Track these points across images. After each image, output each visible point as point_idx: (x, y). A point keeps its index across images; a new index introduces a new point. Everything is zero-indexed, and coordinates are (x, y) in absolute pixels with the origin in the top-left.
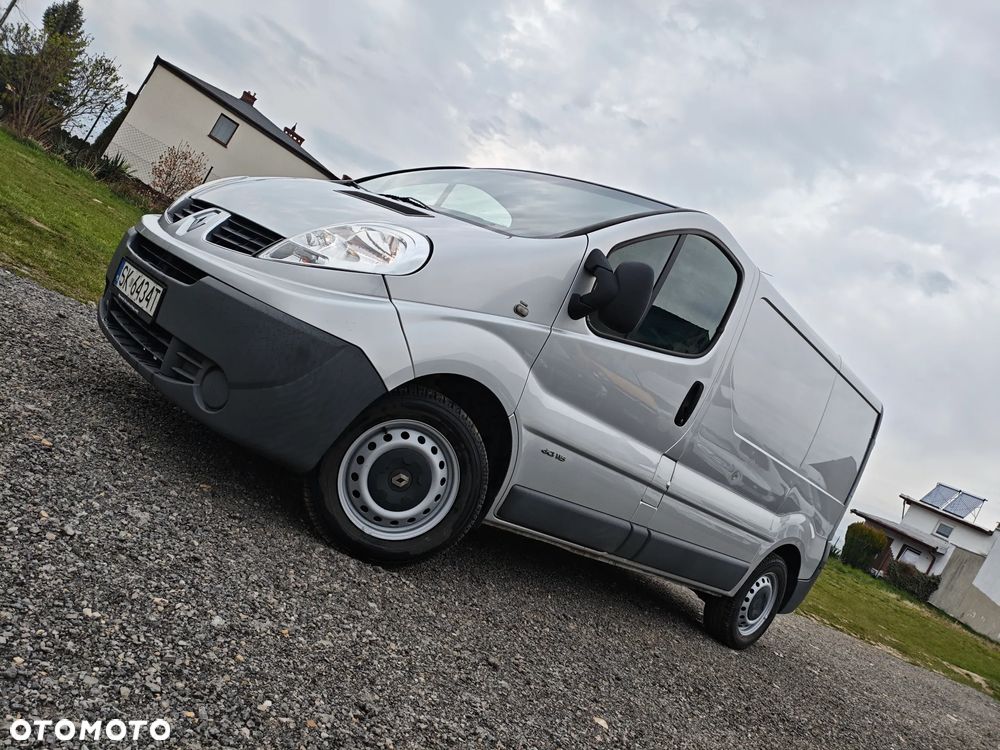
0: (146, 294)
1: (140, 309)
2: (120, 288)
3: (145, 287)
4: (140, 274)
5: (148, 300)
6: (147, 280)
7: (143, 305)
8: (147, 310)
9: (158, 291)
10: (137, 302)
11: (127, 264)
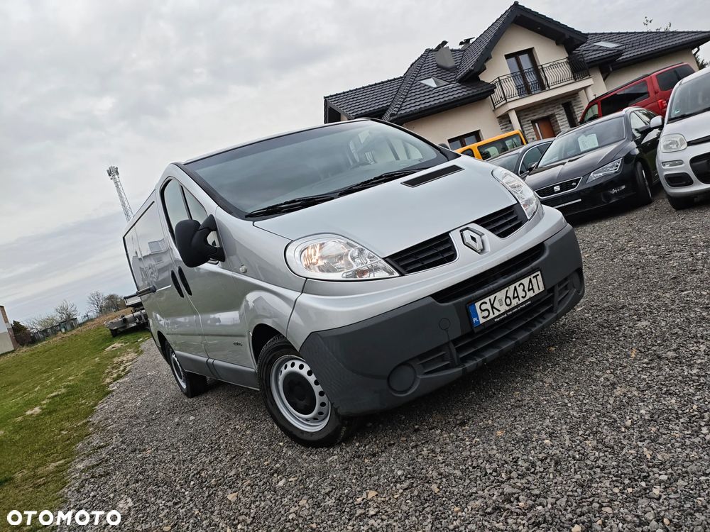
0: (526, 289)
1: (530, 299)
2: (492, 316)
3: (520, 289)
4: (507, 288)
5: (532, 289)
6: (517, 284)
7: (530, 294)
8: (537, 291)
9: (536, 277)
10: (522, 300)
11: (477, 305)
